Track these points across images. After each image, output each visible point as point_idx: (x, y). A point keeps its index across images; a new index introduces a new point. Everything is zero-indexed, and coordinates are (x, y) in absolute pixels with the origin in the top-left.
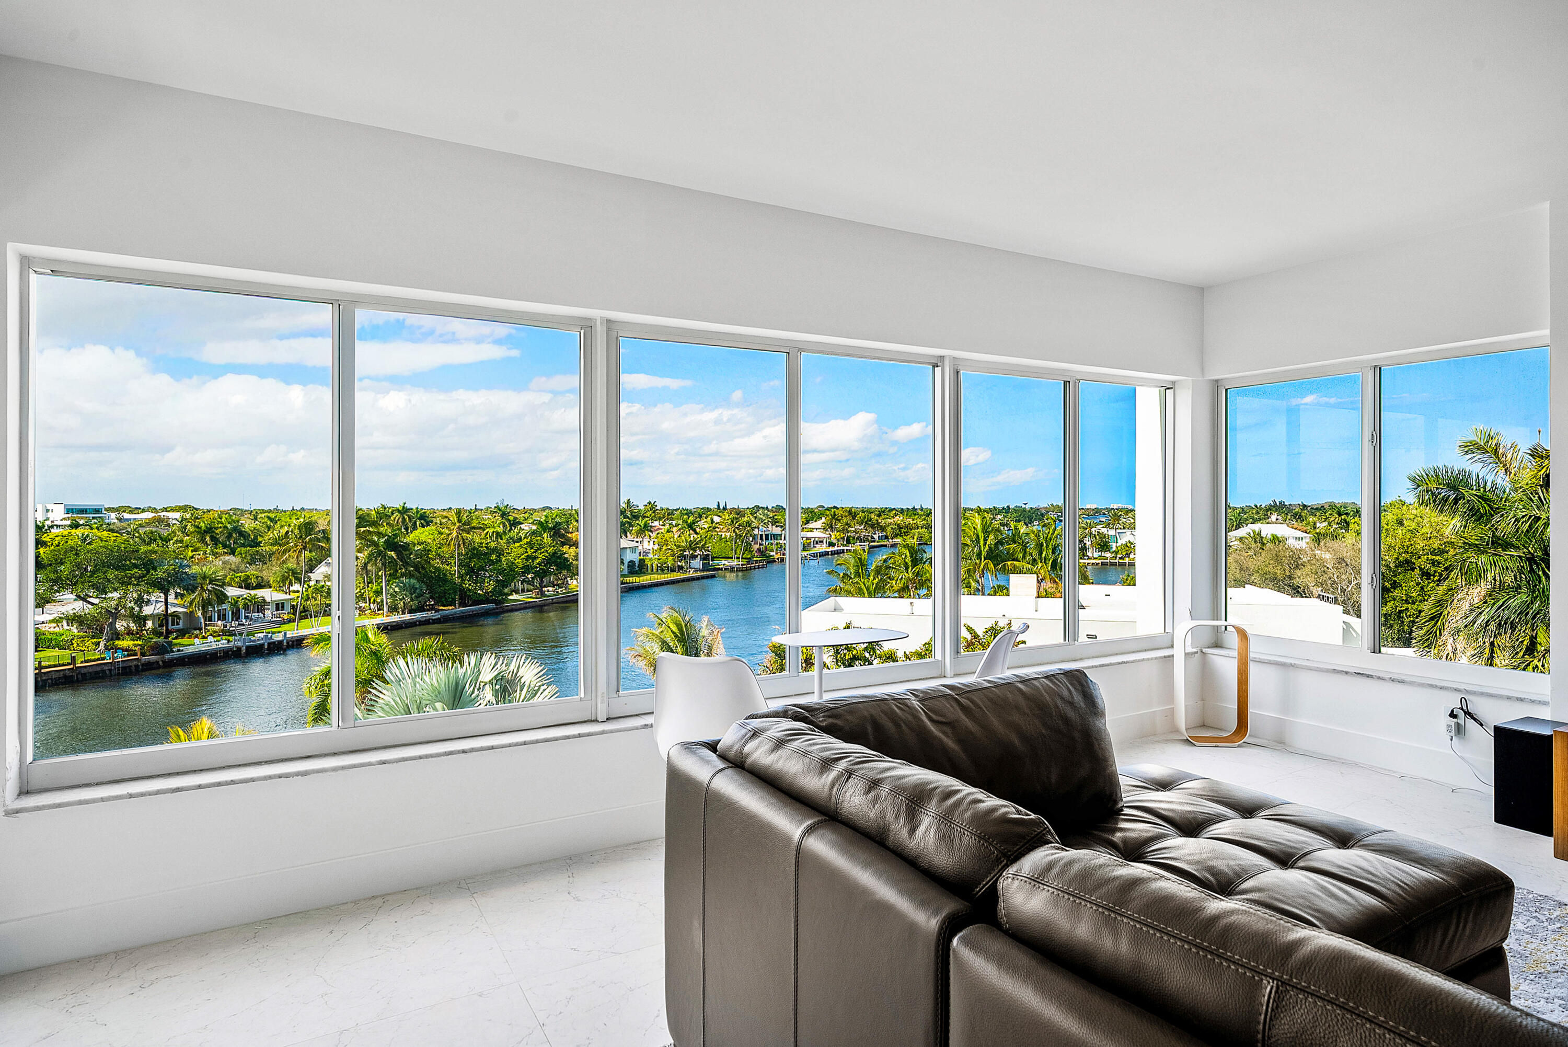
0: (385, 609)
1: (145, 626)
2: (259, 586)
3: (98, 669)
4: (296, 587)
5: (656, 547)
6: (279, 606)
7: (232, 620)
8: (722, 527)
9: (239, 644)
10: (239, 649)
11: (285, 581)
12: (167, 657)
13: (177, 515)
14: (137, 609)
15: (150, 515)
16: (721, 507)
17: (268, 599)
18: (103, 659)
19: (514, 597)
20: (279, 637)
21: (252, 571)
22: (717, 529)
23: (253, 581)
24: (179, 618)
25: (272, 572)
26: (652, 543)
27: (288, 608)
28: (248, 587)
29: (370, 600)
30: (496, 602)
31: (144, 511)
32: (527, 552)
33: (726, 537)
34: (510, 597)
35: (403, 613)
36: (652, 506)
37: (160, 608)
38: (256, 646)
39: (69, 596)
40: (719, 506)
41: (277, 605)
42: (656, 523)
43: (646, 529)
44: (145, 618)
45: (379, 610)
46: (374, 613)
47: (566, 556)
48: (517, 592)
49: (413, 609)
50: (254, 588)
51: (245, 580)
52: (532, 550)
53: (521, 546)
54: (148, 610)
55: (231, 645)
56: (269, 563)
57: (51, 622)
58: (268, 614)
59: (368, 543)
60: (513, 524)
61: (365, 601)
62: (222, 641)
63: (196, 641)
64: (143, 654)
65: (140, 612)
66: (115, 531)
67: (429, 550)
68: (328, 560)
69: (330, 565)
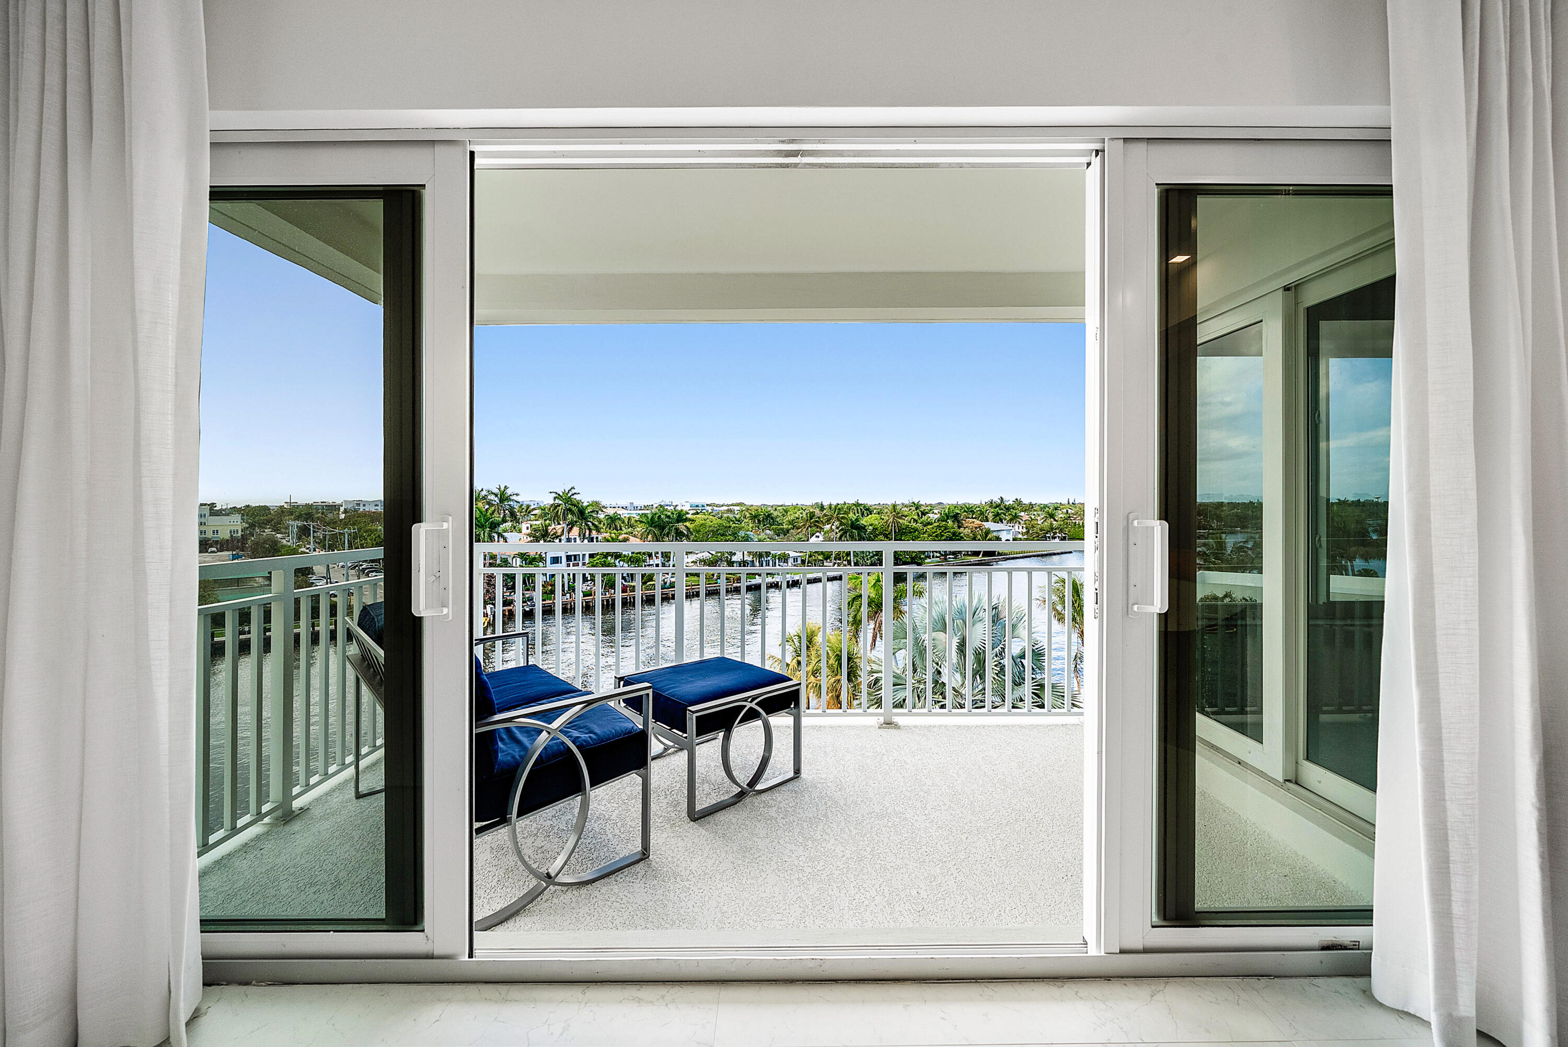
3: (715, 588)
5: (1025, 530)
6: (795, 559)
8: (1075, 516)
9: (778, 580)
10: (777, 583)
16: (1071, 503)
17: (791, 556)
18: (716, 583)
22: (1071, 518)
24: (748, 564)
26: (1021, 527)
27: (800, 561)
29: (843, 558)
32: (936, 532)
33: (1079, 524)
34: (926, 561)
36: (1018, 502)
40: (1069, 502)
41: (794, 559)
42: (1022, 514)
43: (1015, 518)
45: (848, 565)
47: (962, 535)
48: (930, 557)
52: (939, 531)
53: (933, 528)
54: (735, 558)
55: (774, 580)
56: (788, 535)
57: (692, 562)
58: (790, 564)
59: (842, 524)
60: (924, 514)
61: (840, 559)
62: (769, 578)
63: (757, 576)
64: (734, 583)
65: (731, 559)
66: (714, 516)
67: (877, 529)
68: (818, 534)
69: (818, 537)
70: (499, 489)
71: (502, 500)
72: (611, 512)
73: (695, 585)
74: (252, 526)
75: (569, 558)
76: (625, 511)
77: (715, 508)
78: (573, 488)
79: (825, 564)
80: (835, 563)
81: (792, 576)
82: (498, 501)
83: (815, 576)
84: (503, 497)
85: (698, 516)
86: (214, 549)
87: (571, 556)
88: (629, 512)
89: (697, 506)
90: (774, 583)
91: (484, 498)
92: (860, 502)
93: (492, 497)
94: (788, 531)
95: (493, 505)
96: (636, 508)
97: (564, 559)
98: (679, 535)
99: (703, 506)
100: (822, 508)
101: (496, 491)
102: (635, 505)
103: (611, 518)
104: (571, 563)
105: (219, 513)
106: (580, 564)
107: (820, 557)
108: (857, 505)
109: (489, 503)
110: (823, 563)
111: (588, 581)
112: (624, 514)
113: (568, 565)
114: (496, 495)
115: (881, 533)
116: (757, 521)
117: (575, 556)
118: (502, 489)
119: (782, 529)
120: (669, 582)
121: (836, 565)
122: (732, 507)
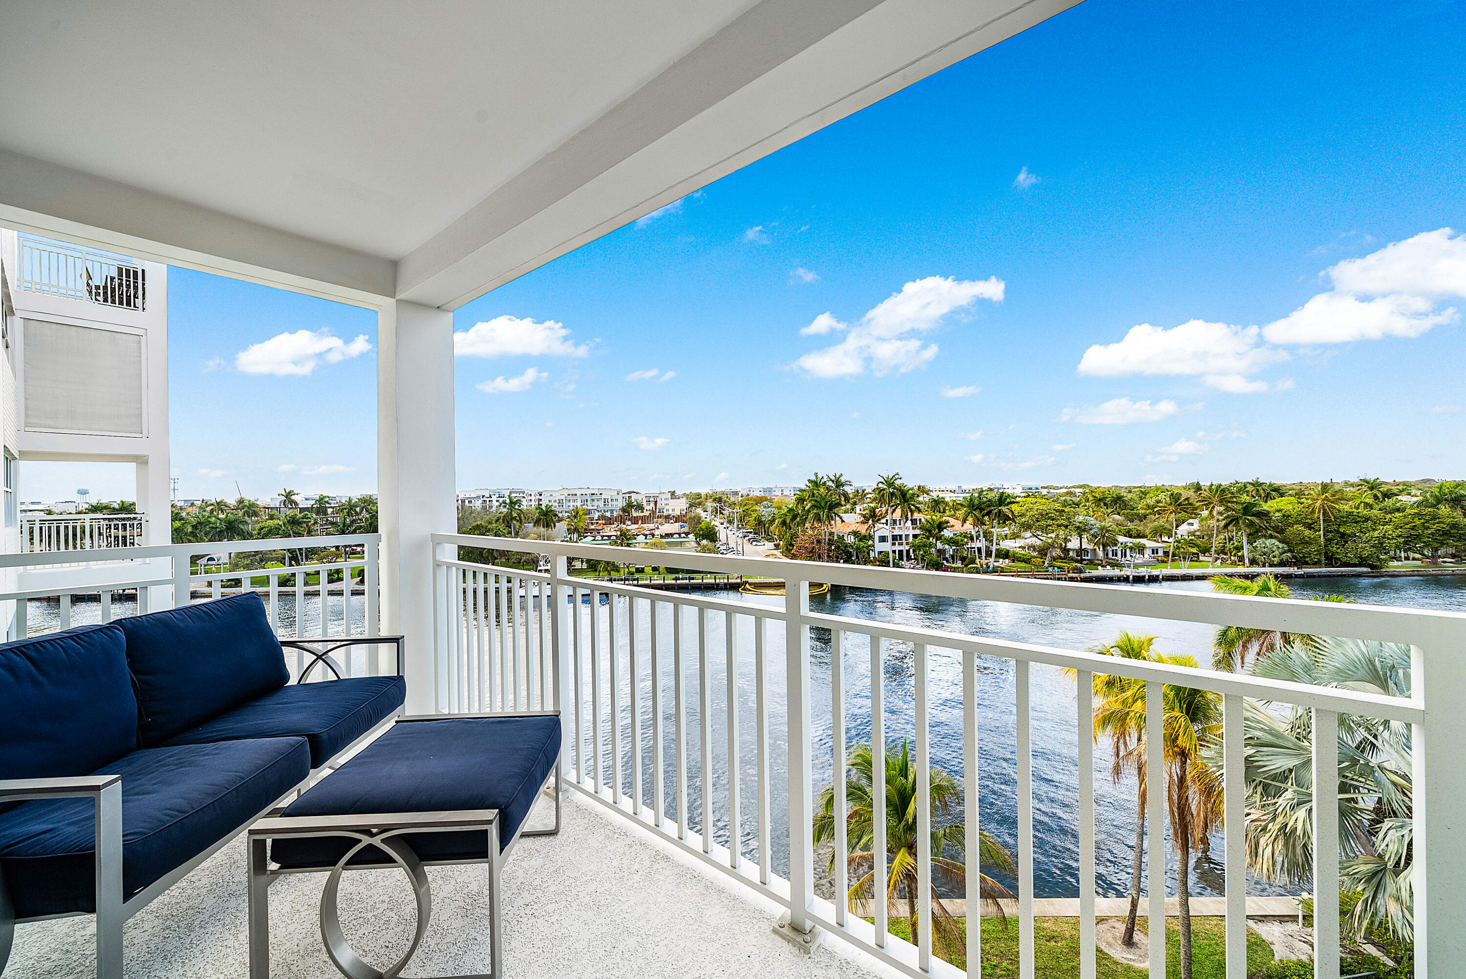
0: (1247, 561)
1: (1069, 554)
2: (1139, 536)
4: (1165, 539)
6: (1155, 551)
7: (1122, 557)
9: (1128, 574)
10: (1128, 577)
11: (1158, 533)
12: (1082, 575)
13: (1081, 490)
14: (1064, 544)
15: (1065, 490)
17: (1147, 545)
18: (1048, 571)
19: (1396, 563)
20: (1155, 572)
21: (1131, 526)
23: (1134, 533)
24: (1088, 552)
25: (1148, 527)
27: (1161, 553)
28: (1130, 536)
29: (1231, 553)
30: (1372, 567)
31: (1061, 488)
32: (1414, 522)
34: (1390, 564)
35: (1264, 566)
37: (1077, 546)
38: (1139, 576)
39: (1028, 534)
41: (1153, 550)
44: (1068, 550)
45: (1239, 561)
46: (1234, 564)
48: (1399, 559)
49: (1274, 564)
50: (1135, 537)
51: (1128, 532)
52: (1422, 521)
53: (1405, 517)
54: (1070, 545)
55: (1122, 573)
56: (1144, 521)
57: (1019, 547)
58: (1146, 556)
59: (1227, 509)
60: (1387, 495)
61: (1226, 554)
62: (1116, 570)
63: (1099, 567)
64: (1069, 572)
65: (1066, 546)
66: (1048, 499)
67: (1289, 516)
68: (1191, 521)
69: (1192, 524)
70: (835, 476)
71: (837, 487)
72: (934, 495)
73: (1021, 572)
74: (691, 506)
75: (894, 538)
76: (952, 495)
77: (1052, 491)
78: (897, 474)
79: (1201, 558)
80: (1216, 560)
81: (1149, 570)
82: (834, 487)
83: (1184, 572)
84: (839, 484)
85: (1028, 499)
86: (672, 521)
87: (896, 535)
88: (956, 495)
89: (1030, 489)
90: (1123, 576)
91: (824, 484)
92: (1261, 481)
93: (830, 483)
94: (1145, 517)
95: (831, 490)
96: (964, 492)
97: (890, 539)
98: (1004, 519)
99: (1037, 489)
100: (1198, 488)
101: (833, 478)
102: (964, 488)
103: (935, 501)
104: (897, 542)
105: (676, 498)
106: (905, 543)
107: (1194, 550)
108: (1257, 484)
109: (828, 489)
110: (1198, 557)
111: (912, 559)
112: (948, 497)
113: (894, 544)
114: (833, 481)
115: (1298, 522)
116: (1102, 504)
117: (901, 536)
118: (837, 476)
119: (1138, 515)
120: (991, 566)
121: (1219, 561)
122: (1072, 490)
